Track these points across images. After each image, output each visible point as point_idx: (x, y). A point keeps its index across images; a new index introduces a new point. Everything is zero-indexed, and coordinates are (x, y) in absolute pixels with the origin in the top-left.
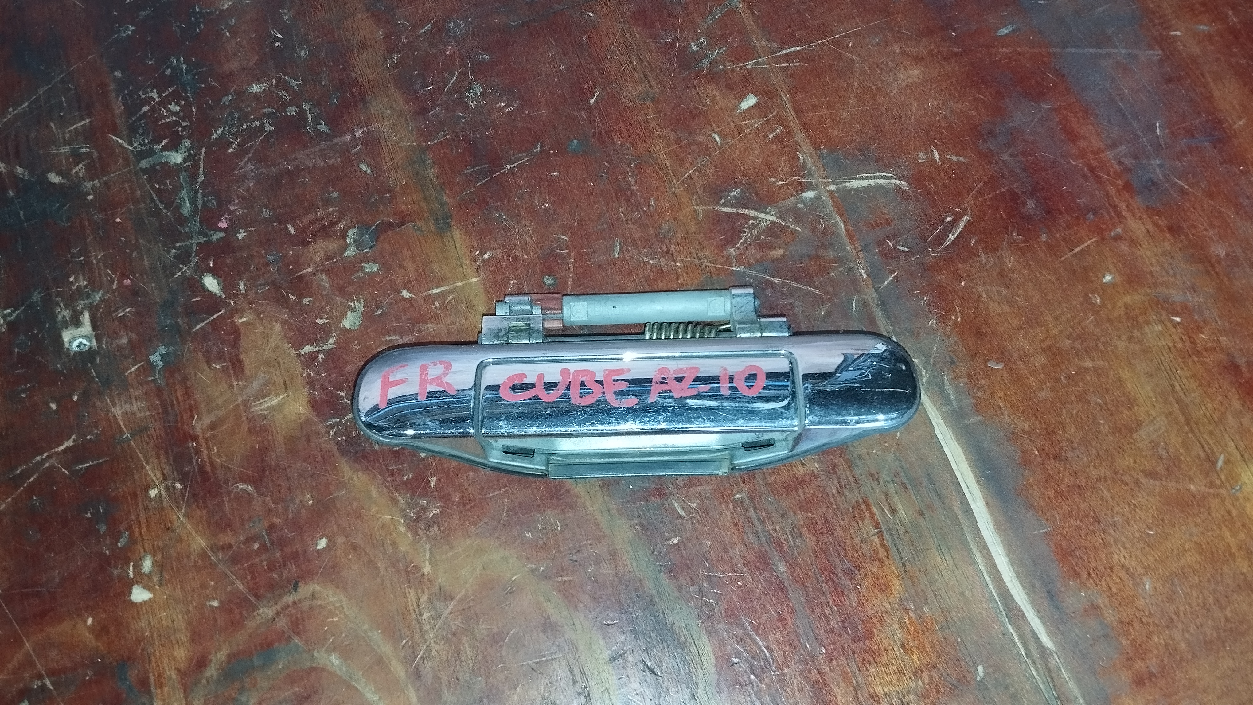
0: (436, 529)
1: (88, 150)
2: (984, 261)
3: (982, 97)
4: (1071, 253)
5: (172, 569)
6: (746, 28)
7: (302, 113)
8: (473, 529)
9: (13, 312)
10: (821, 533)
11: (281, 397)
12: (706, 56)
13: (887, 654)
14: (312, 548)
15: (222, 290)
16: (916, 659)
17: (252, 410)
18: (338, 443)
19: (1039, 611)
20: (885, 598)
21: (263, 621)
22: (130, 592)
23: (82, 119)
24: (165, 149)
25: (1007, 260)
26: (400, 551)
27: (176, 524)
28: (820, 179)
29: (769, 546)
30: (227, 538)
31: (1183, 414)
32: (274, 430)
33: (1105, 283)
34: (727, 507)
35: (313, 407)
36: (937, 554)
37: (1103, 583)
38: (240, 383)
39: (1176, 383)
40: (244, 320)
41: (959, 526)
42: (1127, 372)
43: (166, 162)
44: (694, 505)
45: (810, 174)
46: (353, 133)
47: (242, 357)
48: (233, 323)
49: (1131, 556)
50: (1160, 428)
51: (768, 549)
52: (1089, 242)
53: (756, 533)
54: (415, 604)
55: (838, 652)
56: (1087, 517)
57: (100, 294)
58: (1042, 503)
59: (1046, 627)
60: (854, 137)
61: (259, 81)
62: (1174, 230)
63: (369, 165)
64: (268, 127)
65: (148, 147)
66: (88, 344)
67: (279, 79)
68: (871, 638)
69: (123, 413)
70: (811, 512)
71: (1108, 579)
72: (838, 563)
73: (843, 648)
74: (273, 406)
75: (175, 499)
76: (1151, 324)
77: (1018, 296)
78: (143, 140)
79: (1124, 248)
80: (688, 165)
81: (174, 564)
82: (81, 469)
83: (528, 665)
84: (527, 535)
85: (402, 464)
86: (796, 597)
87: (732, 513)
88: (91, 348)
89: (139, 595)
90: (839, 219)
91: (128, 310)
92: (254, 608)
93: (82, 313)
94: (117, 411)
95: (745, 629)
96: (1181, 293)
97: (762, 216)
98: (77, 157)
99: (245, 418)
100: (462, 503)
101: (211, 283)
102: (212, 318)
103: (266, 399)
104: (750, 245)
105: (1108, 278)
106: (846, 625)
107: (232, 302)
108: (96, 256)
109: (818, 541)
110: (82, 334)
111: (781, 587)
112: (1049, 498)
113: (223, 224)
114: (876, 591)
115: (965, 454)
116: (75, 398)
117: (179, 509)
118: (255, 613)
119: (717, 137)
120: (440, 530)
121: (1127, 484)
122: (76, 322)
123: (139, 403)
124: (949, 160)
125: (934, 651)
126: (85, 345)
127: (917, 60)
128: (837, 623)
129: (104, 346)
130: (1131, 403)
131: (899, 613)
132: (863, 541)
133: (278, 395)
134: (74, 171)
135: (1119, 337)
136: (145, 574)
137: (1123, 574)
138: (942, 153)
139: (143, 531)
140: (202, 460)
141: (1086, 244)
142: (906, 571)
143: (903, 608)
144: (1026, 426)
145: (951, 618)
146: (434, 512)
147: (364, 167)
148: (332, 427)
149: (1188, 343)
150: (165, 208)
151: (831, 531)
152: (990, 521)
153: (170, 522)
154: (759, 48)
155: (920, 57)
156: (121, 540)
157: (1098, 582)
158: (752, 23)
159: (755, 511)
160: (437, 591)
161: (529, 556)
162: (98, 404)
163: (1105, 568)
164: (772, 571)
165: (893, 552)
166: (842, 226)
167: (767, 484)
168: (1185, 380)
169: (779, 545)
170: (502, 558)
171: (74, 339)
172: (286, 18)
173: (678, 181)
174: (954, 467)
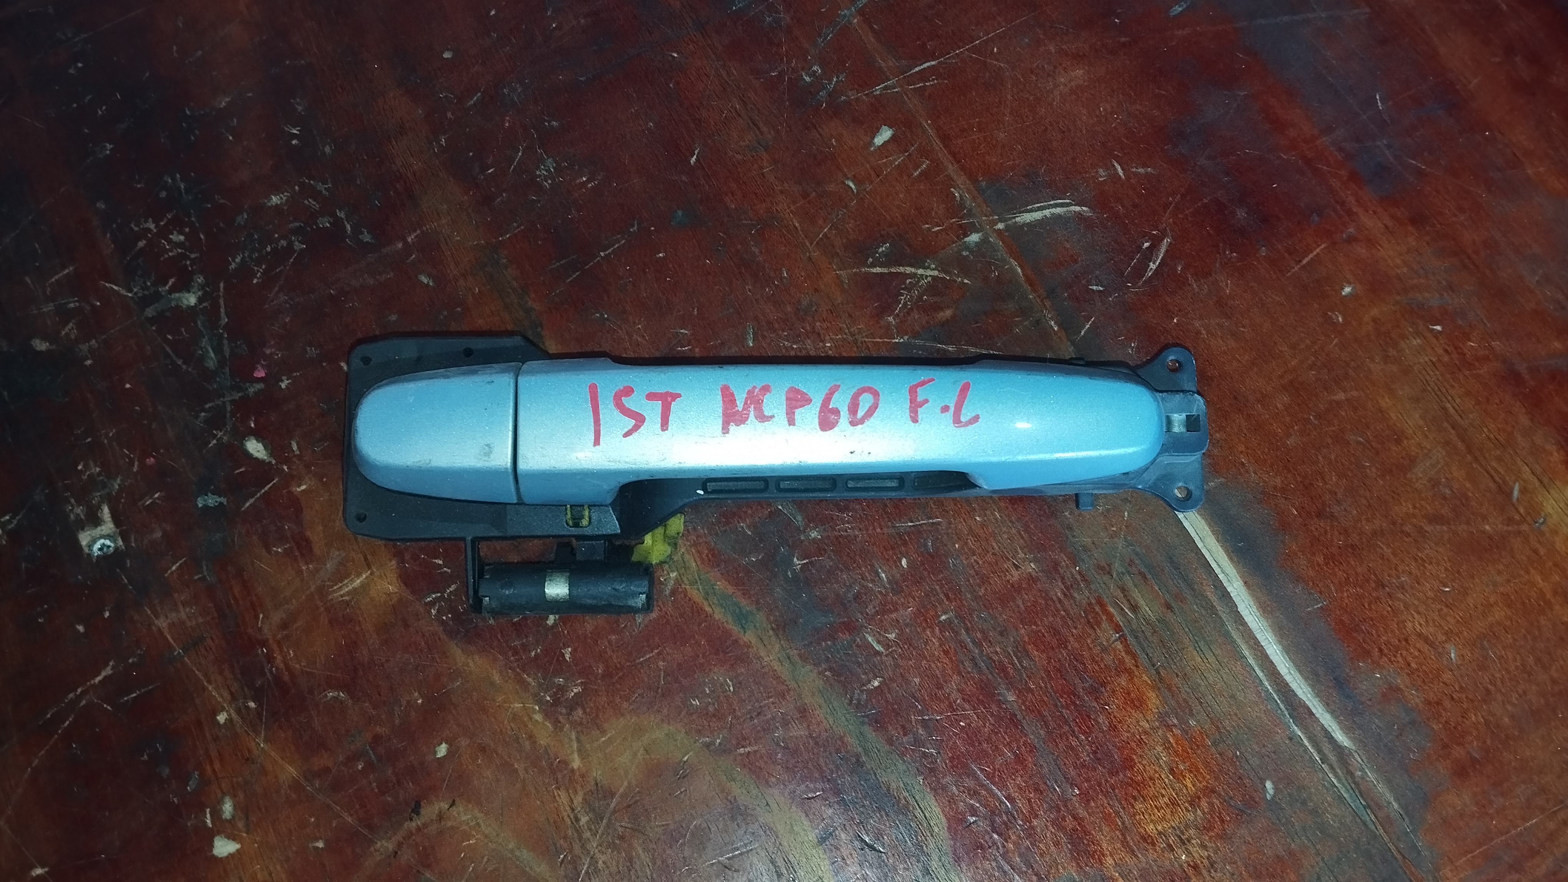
0: (580, 712)
1: (77, 304)
2: (1197, 290)
3: (1163, 93)
4: (1299, 266)
5: (260, 809)
6: (866, 47)
7: (337, 224)
8: (625, 705)
9: (12, 518)
10: (1052, 648)
11: (364, 576)
12: (824, 88)
13: (1154, 784)
14: (430, 758)
15: (271, 454)
16: (1190, 785)
17: (330, 597)
18: (443, 623)
19: (1328, 704)
20: (1141, 715)
21: (383, 856)
22: (211, 846)
23: (64, 267)
24: (172, 290)
25: (1223, 285)
26: (540, 745)
27: (256, 752)
28: (984, 218)
29: (991, 673)
30: (322, 761)
31: (1463, 441)
32: (361, 619)
33: (1345, 296)
34: (933, 632)
35: (406, 584)
36: (1195, 653)
37: (1400, 659)
38: (311, 566)
39: (1448, 405)
40: (303, 487)
41: (1216, 614)
42: (1387, 400)
43: (178, 307)
44: (892, 636)
45: (970, 214)
46: (404, 240)
47: (308, 533)
48: (290, 492)
49: (1427, 621)
50: (1438, 462)
51: (990, 677)
52: (1318, 250)
53: (973, 659)
54: (568, 808)
55: (1095, 790)
56: (1368, 581)
57: (118, 481)
58: (1311, 573)
59: (1340, 723)
60: (1017, 162)
61: (278, 191)
62: (1418, 220)
63: (430, 276)
64: (298, 246)
65: (152, 290)
66: (112, 545)
67: (302, 185)
68: (1132, 767)
69: (169, 624)
70: (1036, 624)
71: (1404, 653)
72: (1077, 681)
73: (1100, 785)
74: (355, 589)
75: (251, 722)
76: (1408, 339)
77: (1244, 327)
78: (145, 283)
79: (1361, 251)
80: (820, 222)
81: (261, 802)
82: (128, 700)
83: (719, 862)
84: (694, 703)
85: (527, 637)
86: (1034, 733)
87: (940, 639)
88: (116, 549)
89: (224, 847)
90: (1014, 263)
91: (156, 496)
92: (371, 842)
93: (99, 507)
94: (162, 623)
95: (977, 779)
96: (1437, 295)
97: (920, 271)
98: (65, 315)
99: (322, 609)
100: (608, 675)
101: (255, 448)
102: (263, 491)
103: (346, 581)
104: (912, 309)
105: (1347, 290)
106: (1099, 756)
107: (285, 468)
108: (107, 435)
109: (1049, 658)
110: (103, 533)
111: (1013, 721)
112: (1319, 565)
113: (260, 373)
114: (1129, 709)
115: (1210, 526)
116: (107, 614)
117: (257, 733)
118: (372, 849)
119: (851, 185)
120: (585, 712)
121: (1408, 535)
122: (96, 521)
123: (188, 610)
124: (1136, 174)
125: (1211, 771)
126: (109, 547)
127: (1078, 58)
128: (1088, 755)
129: (133, 544)
130: (1399, 437)
131: (1160, 732)
132: (1104, 650)
133: (359, 575)
134: (63, 333)
135: (1372, 359)
136: (226, 820)
137: (1420, 644)
138: (1125, 166)
139: (216, 767)
140: (277, 669)
141: (1315, 253)
142: (1161, 679)
143: (1165, 725)
144: (1278, 481)
145: (1225, 728)
146: (575, 691)
147: (424, 279)
148: (432, 604)
149: (1455, 356)
150: (184, 363)
151: (1063, 643)
152: (1252, 603)
153: (249, 750)
154: (886, 70)
155: (1081, 54)
156: (190, 783)
157: (1393, 659)
158: (872, 40)
159: (967, 633)
160: (594, 788)
161: (699, 728)
162: (136, 617)
163: (1399, 641)
164: (999, 703)
165: (1143, 658)
166: (1019, 270)
167: (976, 598)
168: (1458, 400)
169: (1003, 669)
170: (667, 735)
171: (94, 541)
172: (300, 108)
173: (811, 244)
174: (1200, 545)
